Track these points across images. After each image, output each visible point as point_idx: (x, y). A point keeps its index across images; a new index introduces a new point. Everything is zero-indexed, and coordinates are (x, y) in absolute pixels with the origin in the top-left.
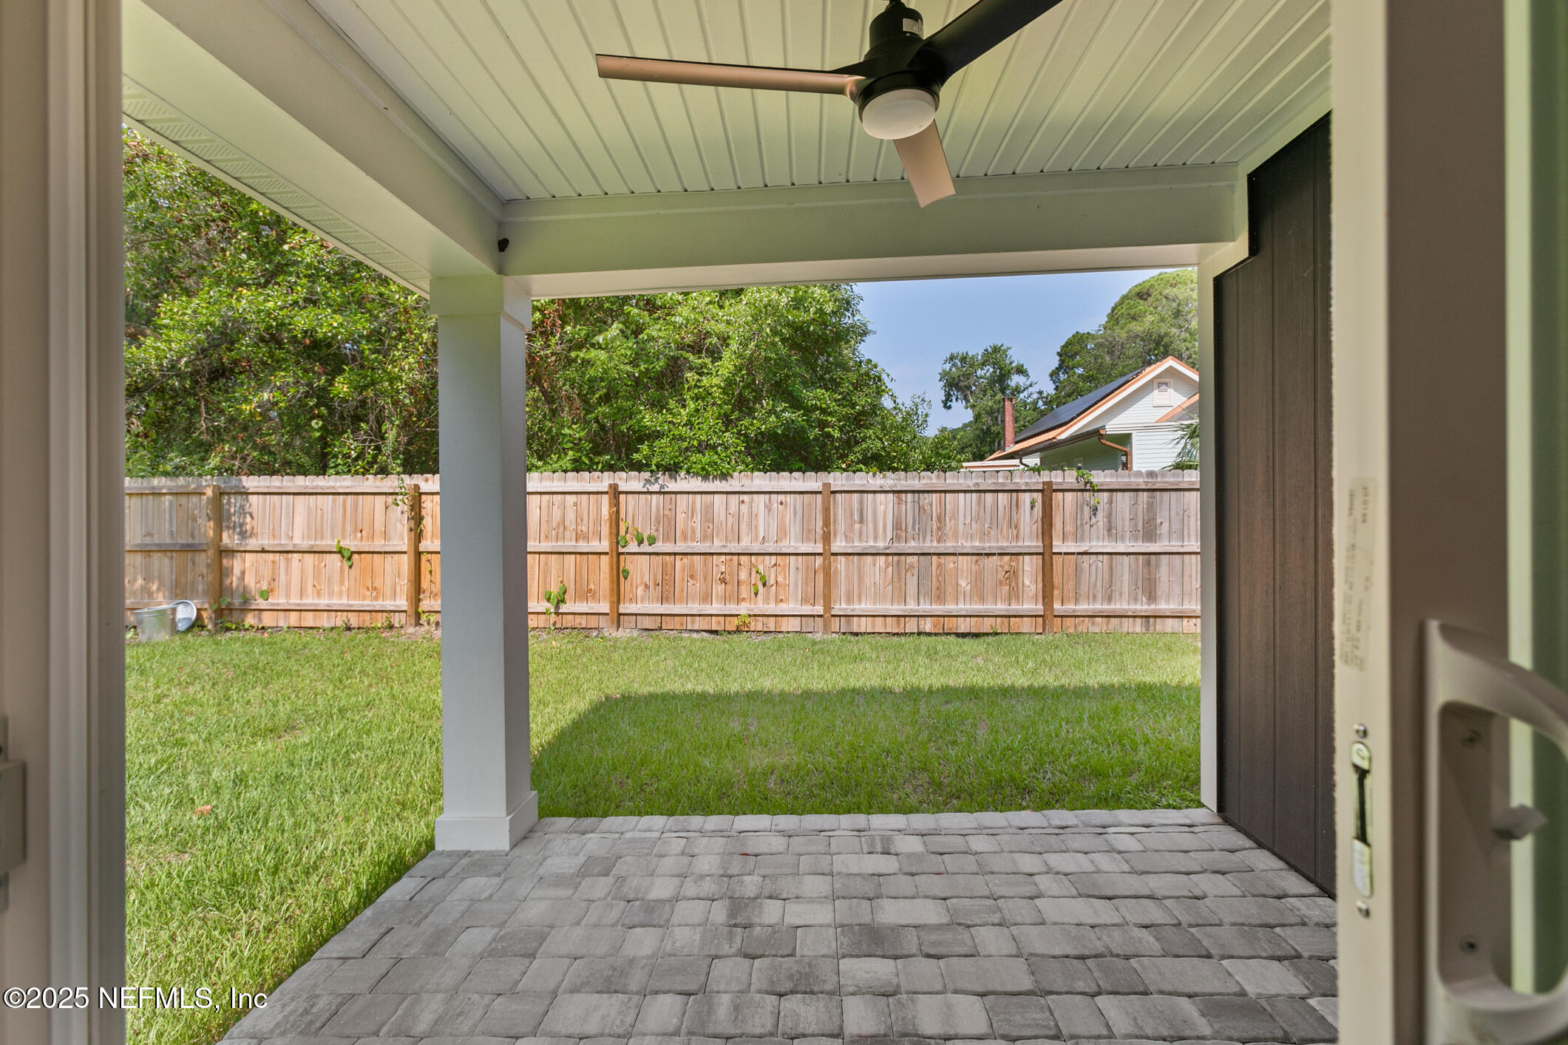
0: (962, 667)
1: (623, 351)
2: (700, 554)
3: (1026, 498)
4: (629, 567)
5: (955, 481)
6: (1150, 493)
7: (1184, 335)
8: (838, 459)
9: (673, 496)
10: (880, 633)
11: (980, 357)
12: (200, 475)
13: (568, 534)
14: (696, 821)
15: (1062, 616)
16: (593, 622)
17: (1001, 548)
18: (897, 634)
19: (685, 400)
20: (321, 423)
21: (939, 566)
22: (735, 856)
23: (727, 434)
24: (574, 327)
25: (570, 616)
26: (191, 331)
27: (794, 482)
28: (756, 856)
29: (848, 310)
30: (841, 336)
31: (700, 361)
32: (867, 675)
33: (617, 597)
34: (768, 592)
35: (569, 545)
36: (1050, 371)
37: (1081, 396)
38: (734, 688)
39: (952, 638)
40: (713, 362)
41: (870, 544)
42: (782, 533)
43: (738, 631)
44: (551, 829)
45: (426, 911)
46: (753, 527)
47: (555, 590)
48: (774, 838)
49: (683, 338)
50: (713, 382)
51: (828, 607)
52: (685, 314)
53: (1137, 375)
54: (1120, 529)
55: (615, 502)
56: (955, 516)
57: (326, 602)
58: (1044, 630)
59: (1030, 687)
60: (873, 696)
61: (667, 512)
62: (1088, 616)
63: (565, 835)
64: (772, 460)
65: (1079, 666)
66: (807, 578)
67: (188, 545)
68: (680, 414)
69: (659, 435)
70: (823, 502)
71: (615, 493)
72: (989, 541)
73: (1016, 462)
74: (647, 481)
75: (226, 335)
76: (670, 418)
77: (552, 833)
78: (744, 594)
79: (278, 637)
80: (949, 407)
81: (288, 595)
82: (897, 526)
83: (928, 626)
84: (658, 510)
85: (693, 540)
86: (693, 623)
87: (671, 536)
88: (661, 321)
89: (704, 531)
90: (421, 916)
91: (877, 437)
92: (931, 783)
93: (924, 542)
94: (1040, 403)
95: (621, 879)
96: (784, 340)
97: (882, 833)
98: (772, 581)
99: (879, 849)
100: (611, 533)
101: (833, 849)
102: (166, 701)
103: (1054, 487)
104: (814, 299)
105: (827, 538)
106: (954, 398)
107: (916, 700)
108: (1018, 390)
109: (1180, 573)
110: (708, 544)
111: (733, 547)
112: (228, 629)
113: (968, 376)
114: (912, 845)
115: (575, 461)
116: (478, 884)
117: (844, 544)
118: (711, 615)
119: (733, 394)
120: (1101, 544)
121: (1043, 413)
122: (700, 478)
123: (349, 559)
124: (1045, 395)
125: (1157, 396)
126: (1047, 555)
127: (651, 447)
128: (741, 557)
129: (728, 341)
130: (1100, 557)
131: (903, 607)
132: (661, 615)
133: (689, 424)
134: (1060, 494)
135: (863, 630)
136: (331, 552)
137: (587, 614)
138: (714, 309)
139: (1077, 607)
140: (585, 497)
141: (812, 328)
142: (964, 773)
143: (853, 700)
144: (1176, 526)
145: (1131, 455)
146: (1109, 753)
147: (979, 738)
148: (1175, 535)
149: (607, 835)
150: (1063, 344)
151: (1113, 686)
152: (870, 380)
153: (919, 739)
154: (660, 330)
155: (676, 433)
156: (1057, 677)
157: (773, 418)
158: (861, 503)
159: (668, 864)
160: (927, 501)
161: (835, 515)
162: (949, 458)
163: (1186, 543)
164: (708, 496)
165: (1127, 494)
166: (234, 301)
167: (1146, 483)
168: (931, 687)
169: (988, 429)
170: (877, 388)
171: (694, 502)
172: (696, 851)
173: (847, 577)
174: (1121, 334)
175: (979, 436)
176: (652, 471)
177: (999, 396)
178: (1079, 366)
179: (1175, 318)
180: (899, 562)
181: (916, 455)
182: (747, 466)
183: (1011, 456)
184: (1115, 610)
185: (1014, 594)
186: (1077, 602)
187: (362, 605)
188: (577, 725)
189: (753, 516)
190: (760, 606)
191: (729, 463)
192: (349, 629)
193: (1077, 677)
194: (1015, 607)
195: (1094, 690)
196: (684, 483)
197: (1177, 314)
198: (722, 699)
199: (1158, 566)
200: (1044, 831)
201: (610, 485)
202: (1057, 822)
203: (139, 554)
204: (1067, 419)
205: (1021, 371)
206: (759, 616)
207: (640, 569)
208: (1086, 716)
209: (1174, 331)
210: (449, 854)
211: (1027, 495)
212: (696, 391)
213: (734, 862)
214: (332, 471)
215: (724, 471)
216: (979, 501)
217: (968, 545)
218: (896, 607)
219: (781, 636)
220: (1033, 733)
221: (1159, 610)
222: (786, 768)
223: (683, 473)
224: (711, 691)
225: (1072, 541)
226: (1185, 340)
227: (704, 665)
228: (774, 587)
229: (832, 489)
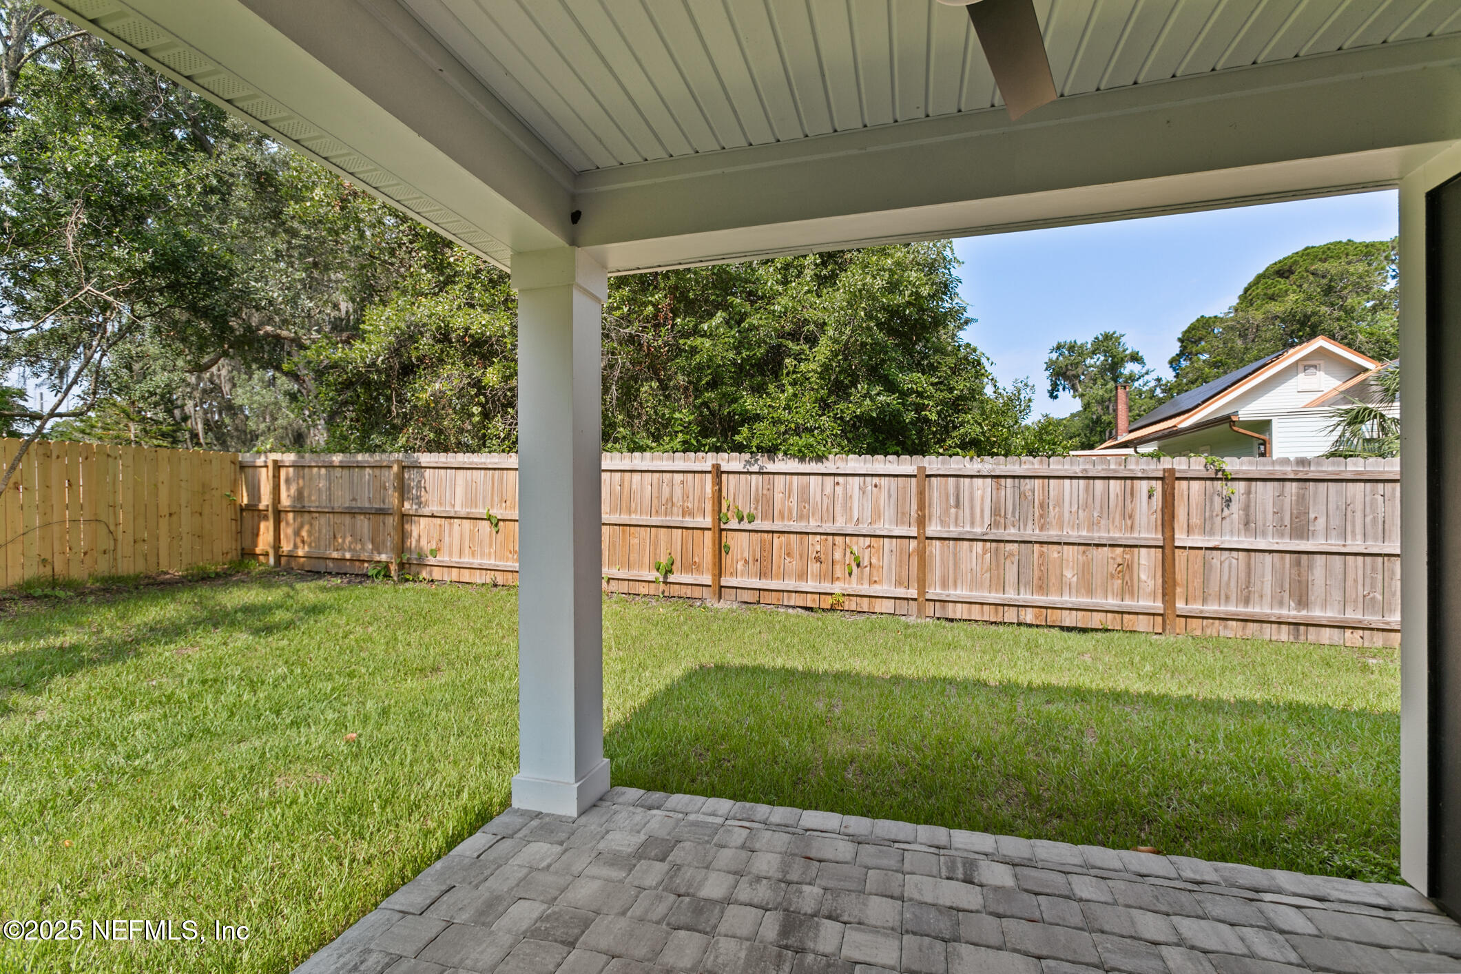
0: (1066, 665)
1: (727, 340)
2: (797, 533)
3: (1143, 486)
4: (731, 543)
5: (1060, 467)
6: (1301, 484)
7: (1336, 314)
8: (935, 443)
9: (771, 476)
10: (976, 621)
11: (1089, 346)
12: (391, 452)
13: (675, 509)
14: (762, 810)
15: (1186, 617)
16: (697, 592)
17: (1112, 539)
18: (995, 623)
19: (783, 385)
20: (480, 409)
21: (1042, 554)
22: (798, 859)
24: (684, 319)
25: (677, 586)
26: (385, 336)
27: (888, 465)
28: (820, 861)
29: (946, 294)
30: (939, 321)
31: (798, 348)
32: (960, 666)
33: (719, 571)
34: (862, 573)
35: (676, 520)
36: (1169, 358)
37: (1206, 382)
38: (822, 666)
39: (1056, 631)
40: (810, 348)
41: (966, 529)
42: (876, 515)
43: (832, 609)
44: (620, 800)
45: (487, 872)
46: (847, 509)
47: (664, 561)
48: (841, 843)
49: (783, 327)
50: (811, 367)
51: (922, 590)
52: (783, 302)
53: (1277, 357)
54: (1260, 523)
55: (718, 482)
56: (1060, 503)
57: (479, 561)
58: (1164, 630)
59: (1148, 694)
60: (966, 687)
61: (765, 492)
62: (1220, 619)
63: (631, 808)
64: (868, 444)
65: (1209, 674)
66: (901, 561)
67: (381, 509)
68: (779, 398)
69: (758, 418)
70: (918, 486)
71: (718, 472)
72: (1099, 531)
73: (1130, 451)
74: (748, 462)
75: (410, 336)
76: (769, 401)
77: (620, 804)
78: (838, 574)
79: (442, 589)
80: (1056, 397)
81: (451, 555)
82: (995, 512)
83: (1029, 616)
84: (757, 489)
85: (790, 519)
86: (789, 599)
87: (769, 515)
88: (762, 309)
89: (800, 511)
90: (482, 877)
91: (976, 421)
92: (1028, 794)
93: (1025, 529)
94: (1158, 391)
95: (677, 868)
96: (880, 325)
97: (965, 854)
98: (866, 563)
99: (960, 876)
100: (713, 510)
101: (907, 867)
102: (352, 636)
103: (1178, 475)
104: (910, 282)
105: (921, 522)
106: (1061, 388)
107: (1013, 696)
108: (1132, 378)
109: (1341, 577)
110: (804, 524)
111: (828, 527)
112: (407, 580)
113: (1076, 365)
114: (1000, 875)
115: (684, 442)
116: (541, 851)
117: (939, 528)
118: (807, 593)
119: (829, 379)
120: (1235, 539)
121: (1161, 402)
122: (797, 460)
123: (496, 525)
124: (1164, 382)
125: (1302, 380)
126: (1168, 549)
127: (750, 429)
128: (836, 538)
129: (826, 328)
130: (1235, 554)
131: (1001, 595)
132: (760, 590)
133: (787, 408)
134: (1185, 483)
135: (958, 617)
136: (482, 519)
137: (692, 585)
138: (812, 298)
139: (1205, 608)
140: (690, 476)
141: (907, 312)
142: (1067, 787)
143: (944, 690)
144: (1335, 521)
145: (1271, 443)
146: (1254, 785)
147: (1086, 749)
148: (1334, 533)
149: (671, 814)
150: (1185, 328)
151: (1255, 702)
152: (971, 364)
153: (1015, 741)
154: (761, 319)
155: (775, 415)
156: (1180, 686)
157: (868, 402)
158: (957, 488)
159: (726, 857)
160: (1028, 487)
161: (930, 499)
162: (1054, 444)
163: (1349, 542)
164: (804, 477)
165: (1269, 484)
166: (415, 308)
167: (1296, 472)
168: (1030, 683)
169: (1099, 418)
170: (977, 372)
171: (791, 483)
172: (757, 846)
173: (942, 560)
174: (1256, 316)
175: (1088, 426)
176: (752, 453)
177: (1111, 385)
178: (1204, 351)
179: (1326, 295)
180: (997, 549)
181: (1018, 441)
182: (843, 449)
183: (1125, 445)
184: (1253, 614)
185: (1129, 589)
186: (1204, 601)
187: (506, 566)
188: (669, 691)
189: (847, 498)
190: (854, 586)
192: (495, 585)
193: (1208, 687)
194: (1129, 603)
195: (1230, 704)
196: (782, 464)
197: (1329, 290)
198: (809, 676)
199: (1310, 567)
200: (1172, 884)
201: (713, 465)
202: (1188, 874)
203: (347, 516)
204: (1190, 407)
205: (1135, 358)
206: (853, 595)
207: (740, 544)
208: (1221, 735)
209: (1324, 309)
210: (523, 813)
211: (1144, 483)
212: (794, 376)
213: (796, 866)
214: (487, 450)
215: (820, 453)
216: (1087, 489)
217: (1074, 535)
218: (993, 595)
219: (874, 616)
220: (1152, 749)
221: (1313, 618)
222: (868, 757)
223: (780, 455)
224: (800, 668)
225: (1199, 534)
226: (1338, 319)
227: (796, 640)
228: (868, 569)
229: (928, 473)
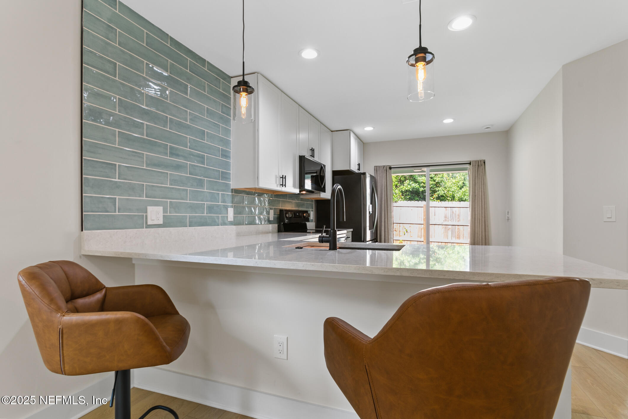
23: (396, 190)
191: (397, 198)
